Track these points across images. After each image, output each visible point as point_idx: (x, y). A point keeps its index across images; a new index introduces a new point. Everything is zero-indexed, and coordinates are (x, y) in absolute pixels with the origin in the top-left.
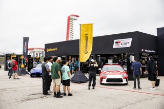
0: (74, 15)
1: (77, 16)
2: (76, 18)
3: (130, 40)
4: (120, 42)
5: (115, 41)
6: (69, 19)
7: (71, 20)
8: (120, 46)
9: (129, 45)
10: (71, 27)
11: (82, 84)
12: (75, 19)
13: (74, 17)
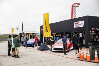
0: (76, 4)
1: (79, 4)
2: (78, 5)
3: (83, 22)
4: (77, 24)
5: (75, 23)
6: (73, 6)
7: (74, 7)
8: (78, 26)
9: (82, 26)
10: (74, 12)
11: (43, 51)
12: (77, 7)
13: (76, 5)
